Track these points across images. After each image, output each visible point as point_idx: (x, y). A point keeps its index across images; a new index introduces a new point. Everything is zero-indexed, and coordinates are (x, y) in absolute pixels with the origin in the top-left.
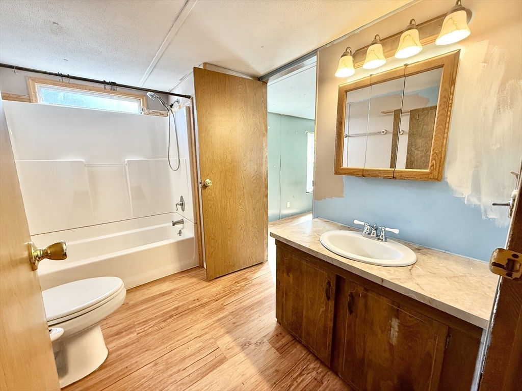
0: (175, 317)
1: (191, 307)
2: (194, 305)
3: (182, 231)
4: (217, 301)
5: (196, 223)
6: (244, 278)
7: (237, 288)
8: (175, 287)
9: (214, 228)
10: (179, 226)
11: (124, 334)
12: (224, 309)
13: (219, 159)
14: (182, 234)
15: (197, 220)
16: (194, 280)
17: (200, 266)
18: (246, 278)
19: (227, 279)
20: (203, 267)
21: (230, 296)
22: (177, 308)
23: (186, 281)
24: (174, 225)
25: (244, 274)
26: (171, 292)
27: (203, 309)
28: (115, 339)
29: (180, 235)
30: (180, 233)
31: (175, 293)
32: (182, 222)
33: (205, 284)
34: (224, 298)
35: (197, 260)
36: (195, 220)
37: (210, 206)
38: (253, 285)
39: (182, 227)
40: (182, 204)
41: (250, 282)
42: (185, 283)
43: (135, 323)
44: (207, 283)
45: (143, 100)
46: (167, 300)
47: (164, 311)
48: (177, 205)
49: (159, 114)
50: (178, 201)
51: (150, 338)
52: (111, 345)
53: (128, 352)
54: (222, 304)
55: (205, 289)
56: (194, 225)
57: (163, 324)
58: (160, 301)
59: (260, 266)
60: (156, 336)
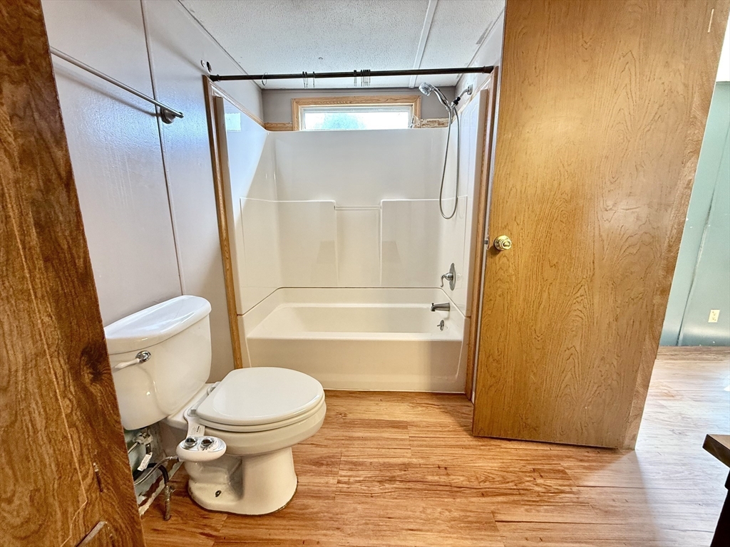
0: (397, 485)
1: (430, 478)
2: (436, 478)
3: (446, 323)
4: (483, 495)
5: (469, 317)
6: (559, 471)
7: (537, 489)
8: (415, 419)
9: (502, 340)
10: (441, 314)
11: (323, 468)
12: (496, 529)
13: (539, 192)
14: (445, 328)
15: (472, 311)
16: (447, 420)
17: (465, 395)
18: (563, 472)
19: (513, 451)
20: (470, 400)
21: (515, 502)
22: (405, 467)
23: (434, 417)
24: (433, 310)
25: (560, 458)
26: (405, 427)
27: (451, 500)
28: (311, 471)
29: (442, 329)
30: (442, 325)
31: (413, 432)
32: (446, 307)
33: (467, 440)
34: (500, 499)
35: (463, 380)
36: (467, 310)
37: (499, 292)
38: (582, 504)
39: (446, 316)
40: (451, 278)
41: (575, 489)
42: (432, 420)
43: (343, 459)
44: (470, 438)
45: (416, 105)
46: (397, 439)
47: (386, 460)
48: (442, 278)
49: (436, 125)
50: (446, 271)
51: (350, 504)
52: (304, 480)
53: (315, 510)
54: (493, 513)
55: (466, 452)
56: (466, 320)
57: (377, 488)
58: (386, 435)
59: (607, 456)
60: (359, 507)
